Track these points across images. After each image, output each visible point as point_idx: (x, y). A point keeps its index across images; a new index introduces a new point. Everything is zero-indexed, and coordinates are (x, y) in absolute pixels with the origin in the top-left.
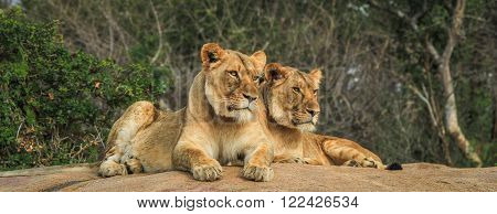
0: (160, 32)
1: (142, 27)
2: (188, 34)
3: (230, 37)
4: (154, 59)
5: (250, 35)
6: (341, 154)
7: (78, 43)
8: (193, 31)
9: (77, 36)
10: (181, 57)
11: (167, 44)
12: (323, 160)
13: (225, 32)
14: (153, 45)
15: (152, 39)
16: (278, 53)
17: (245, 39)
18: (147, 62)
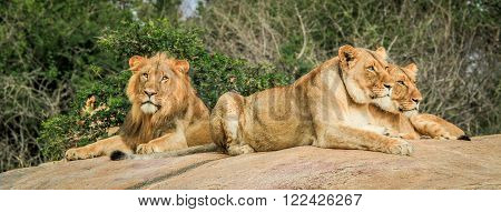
0: (304, 32)
1: (291, 29)
2: (329, 33)
3: (365, 34)
4: (300, 55)
5: (380, 31)
6: (425, 127)
7: (239, 44)
8: (334, 30)
9: (238, 38)
10: (325, 52)
11: (311, 42)
12: (415, 135)
13: (360, 30)
14: (298, 43)
15: (297, 38)
16: (405, 45)
17: (376, 34)
18: (294, 57)
